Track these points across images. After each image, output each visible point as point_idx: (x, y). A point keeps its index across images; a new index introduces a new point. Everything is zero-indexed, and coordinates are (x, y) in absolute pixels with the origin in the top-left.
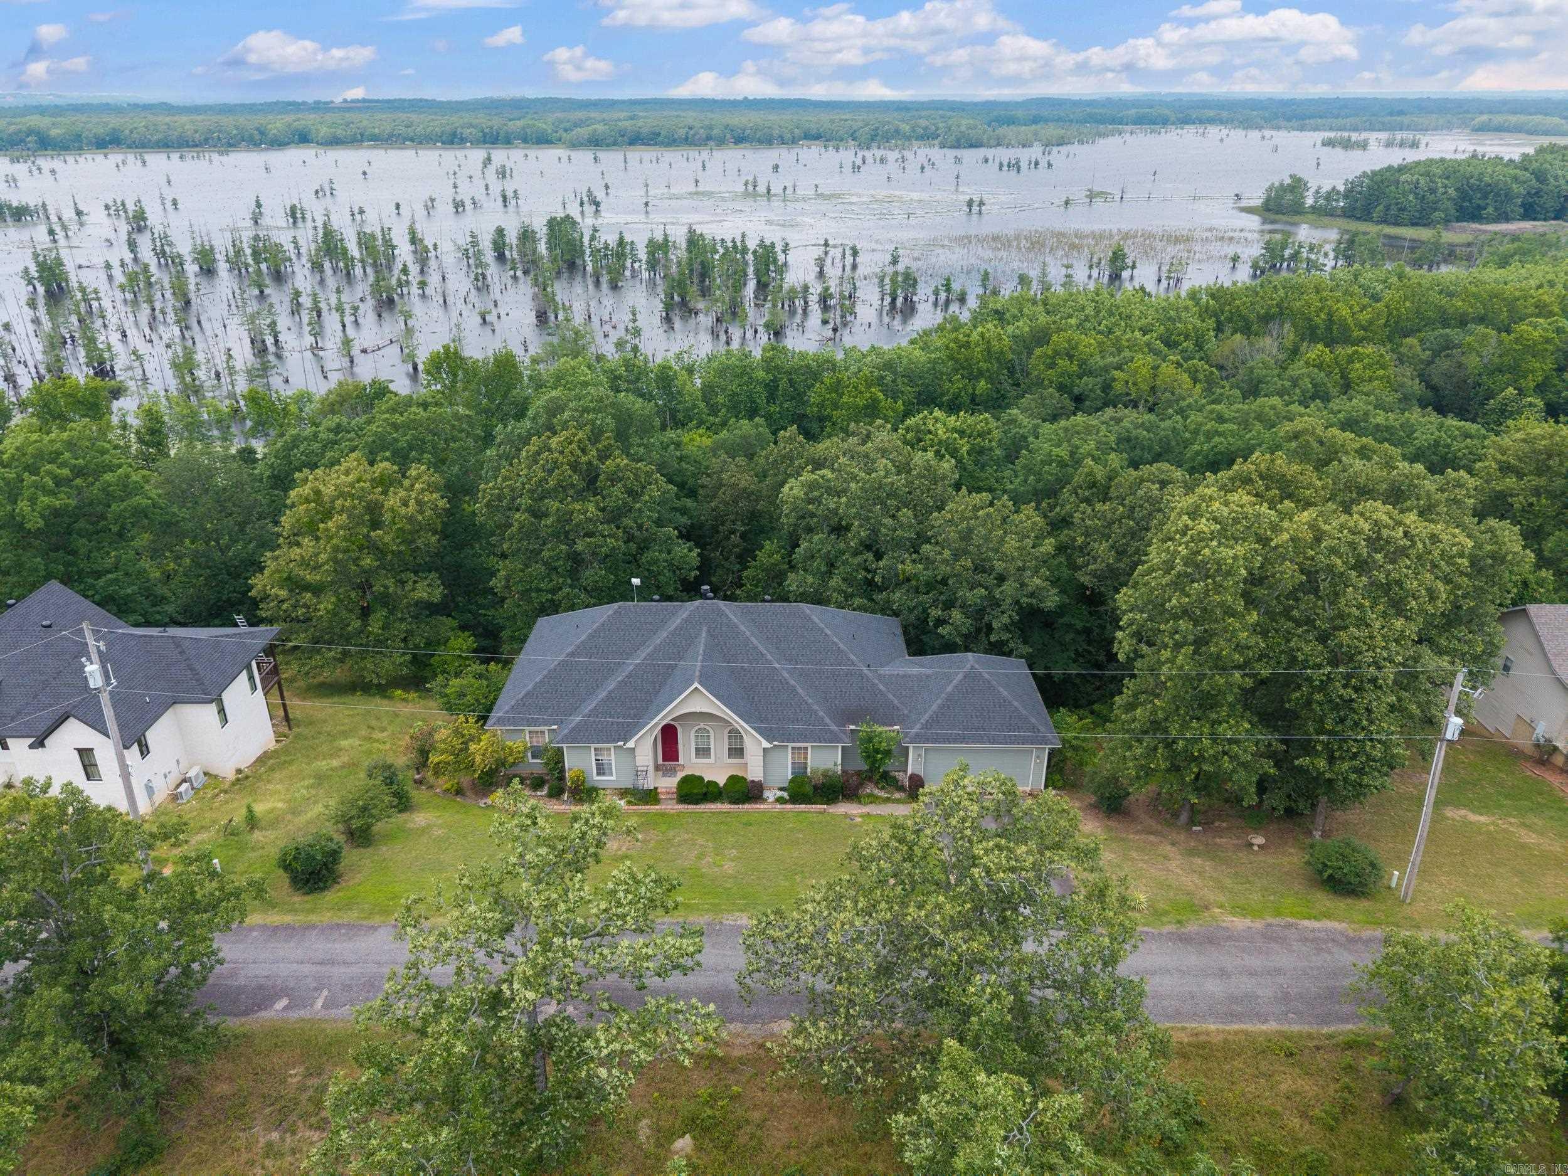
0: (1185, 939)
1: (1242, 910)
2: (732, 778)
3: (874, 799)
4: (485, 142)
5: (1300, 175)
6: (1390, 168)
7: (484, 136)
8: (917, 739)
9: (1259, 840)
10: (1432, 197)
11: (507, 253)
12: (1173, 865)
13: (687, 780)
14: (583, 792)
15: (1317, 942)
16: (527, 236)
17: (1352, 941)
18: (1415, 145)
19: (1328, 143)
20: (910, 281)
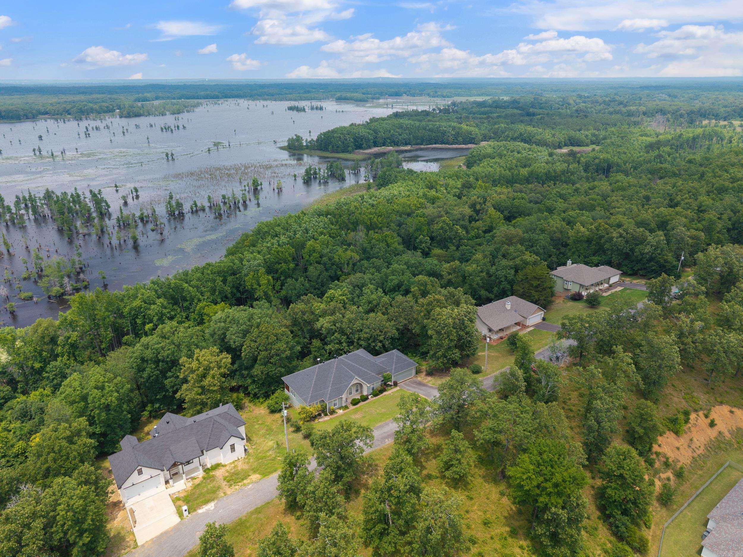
3: (389, 389)
5: (298, 135)
6: (329, 131)
8: (394, 373)
10: (346, 142)
13: (353, 400)
14: (333, 412)
18: (321, 109)
19: (291, 109)
20: (179, 205)
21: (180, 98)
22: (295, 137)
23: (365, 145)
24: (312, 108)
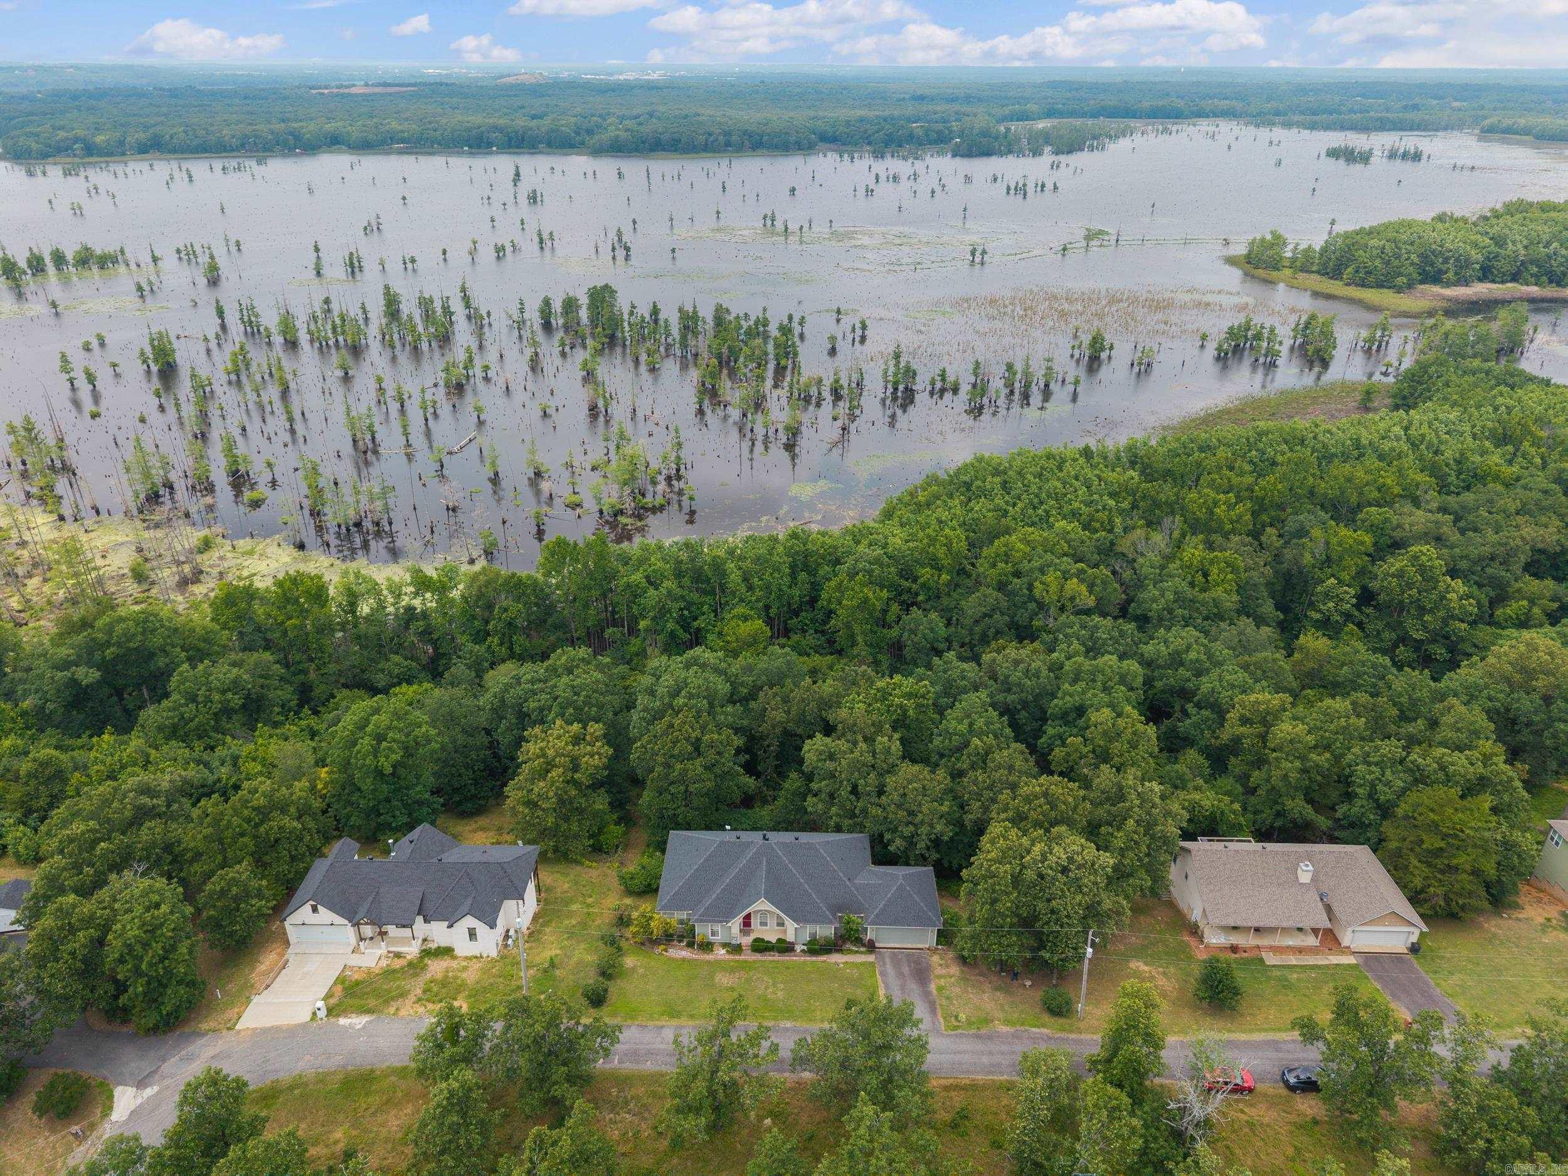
0: (978, 1037)
1: (1007, 1022)
2: (779, 940)
3: (850, 952)
4: (510, 147)
5: (1281, 231)
7: (510, 139)
8: (873, 923)
9: (1028, 983)
10: (1396, 263)
11: (553, 322)
12: (986, 996)
13: (757, 940)
14: (707, 947)
15: (1034, 1039)
16: (570, 305)
17: (1050, 1038)
18: (1417, 157)
19: (1333, 153)
20: (910, 373)
21: (1095, 115)
22: (1269, 237)
23: (1450, 275)
24: (1392, 155)
